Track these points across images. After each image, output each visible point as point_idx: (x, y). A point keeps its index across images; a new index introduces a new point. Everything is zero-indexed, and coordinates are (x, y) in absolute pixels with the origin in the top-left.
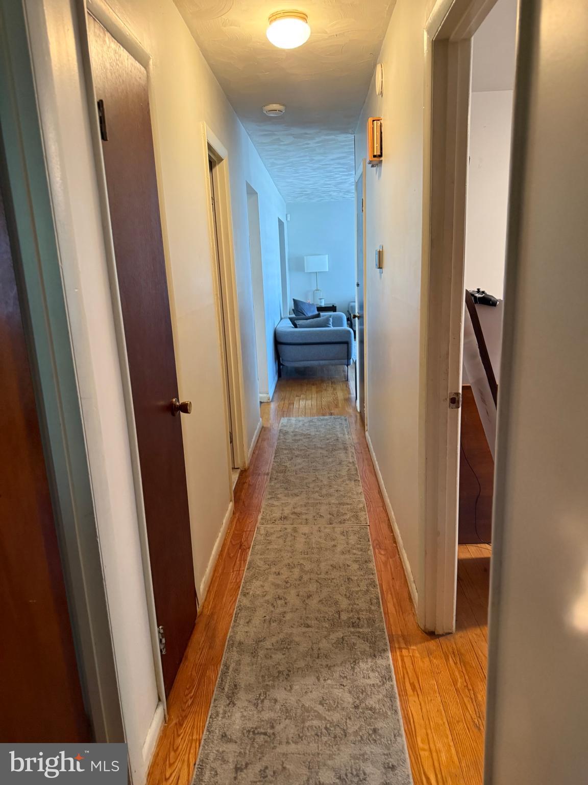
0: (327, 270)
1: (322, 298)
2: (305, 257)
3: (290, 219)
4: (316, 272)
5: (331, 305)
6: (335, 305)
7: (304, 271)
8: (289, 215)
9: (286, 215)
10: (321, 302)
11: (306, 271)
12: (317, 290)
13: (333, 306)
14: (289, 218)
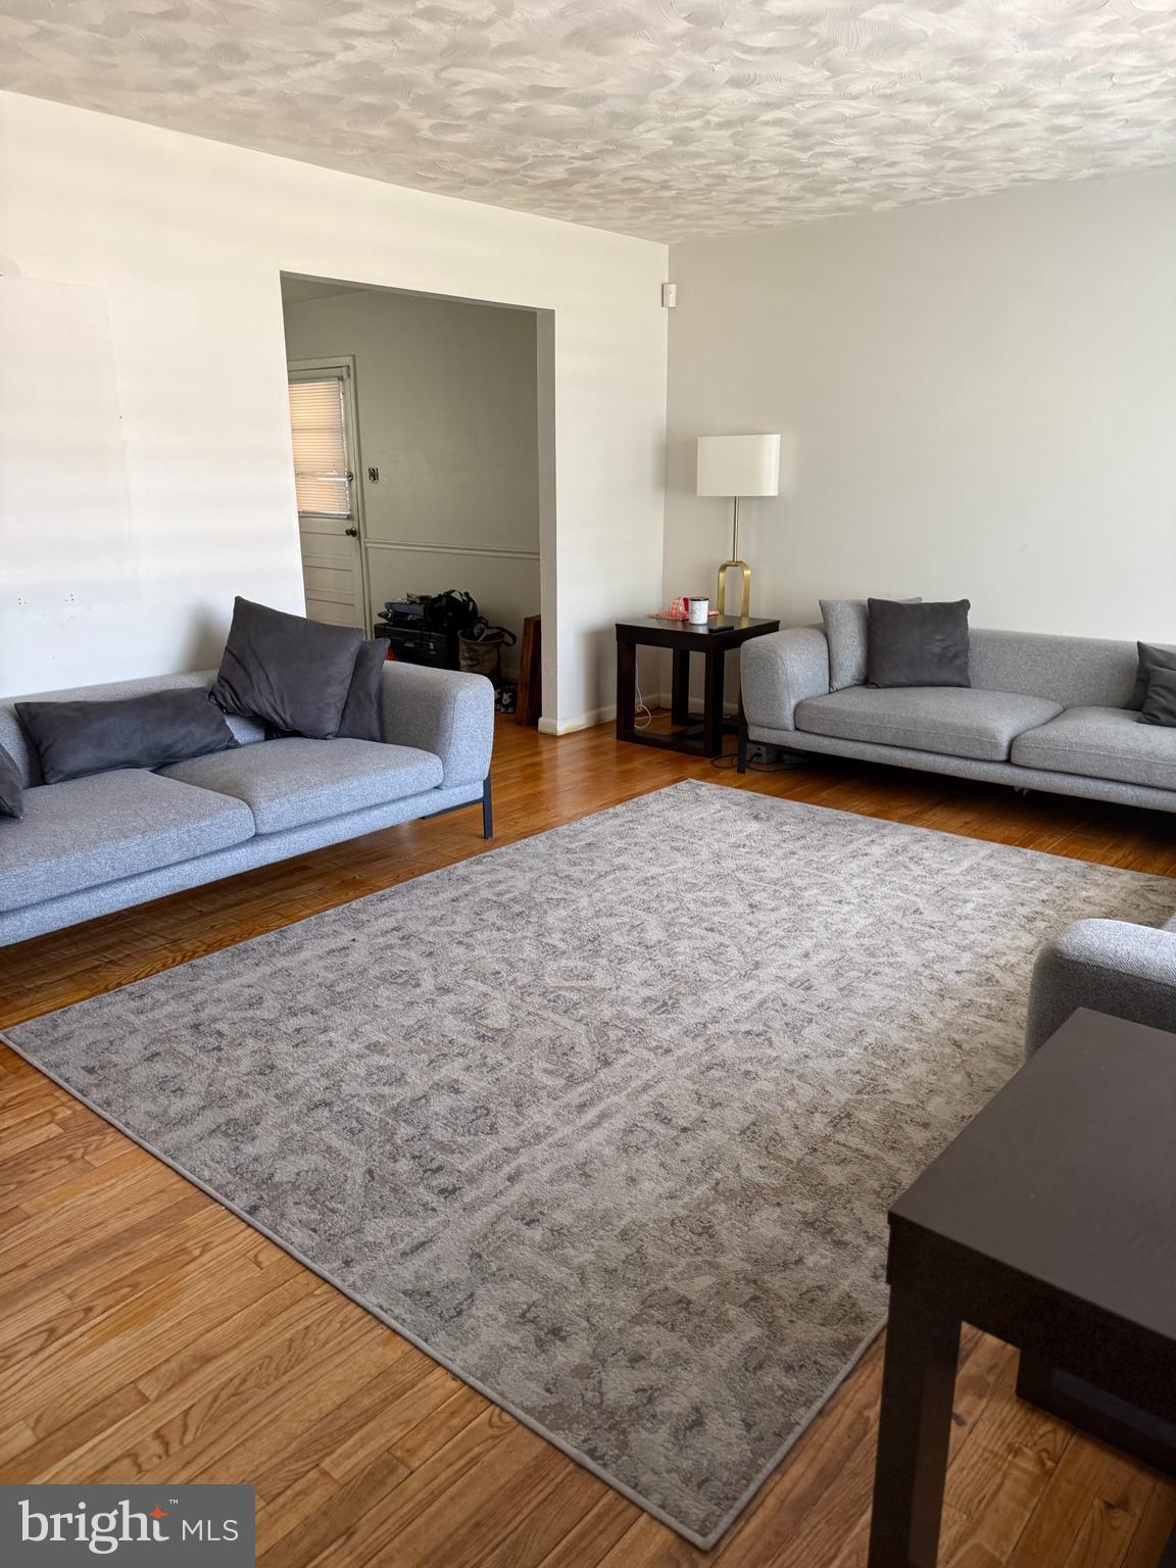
7: (691, 490)
11: (699, 493)
12: (734, 564)
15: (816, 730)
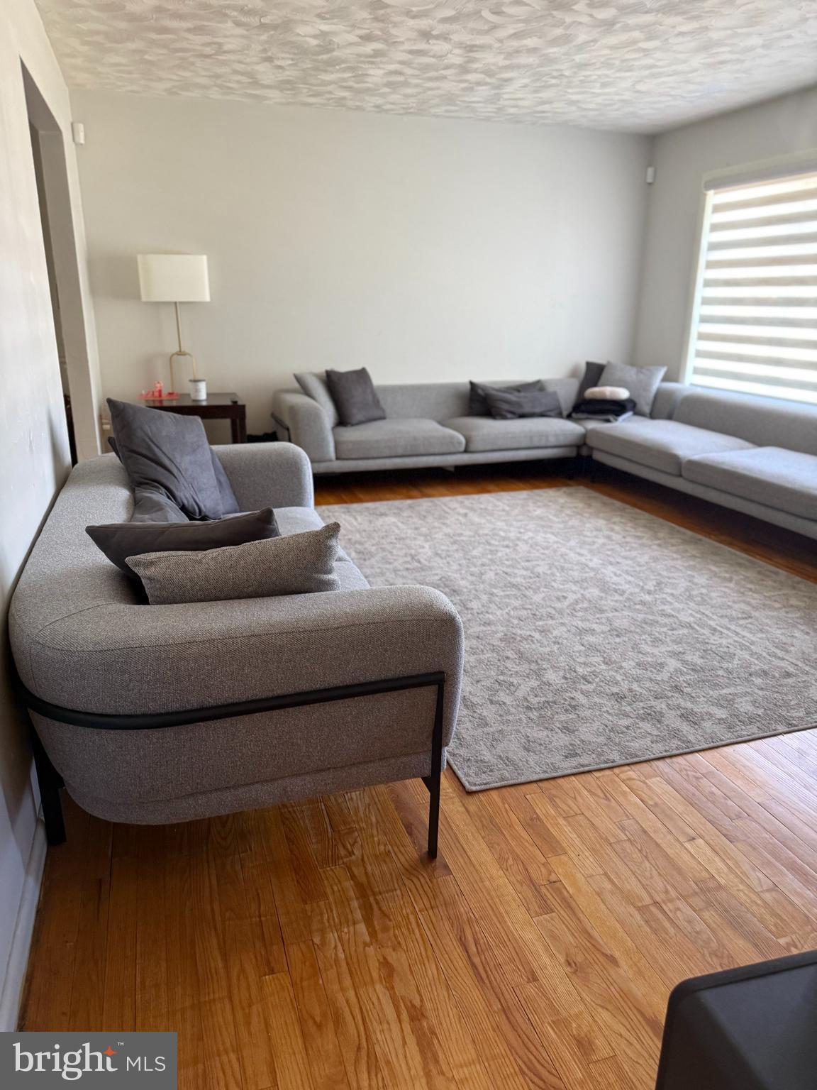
0: (207, 299)
1: (198, 377)
2: (140, 258)
3: (85, 139)
4: (176, 303)
5: (229, 403)
6: (240, 403)
7: (138, 297)
8: (81, 127)
9: (72, 125)
10: (197, 391)
11: (144, 299)
12: (181, 353)
13: (235, 403)
14: (82, 135)
15: (353, 456)
